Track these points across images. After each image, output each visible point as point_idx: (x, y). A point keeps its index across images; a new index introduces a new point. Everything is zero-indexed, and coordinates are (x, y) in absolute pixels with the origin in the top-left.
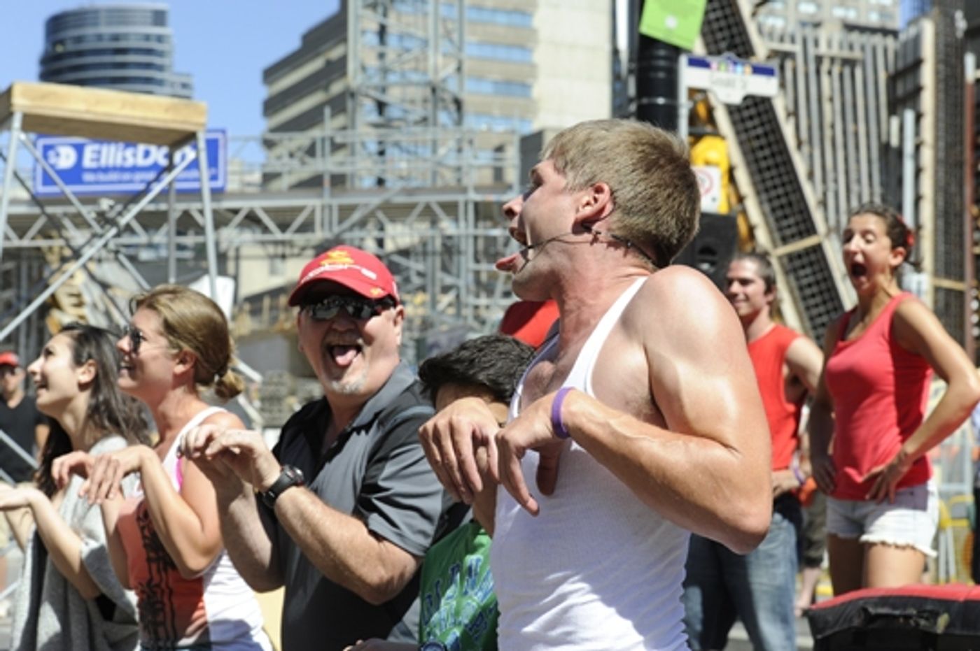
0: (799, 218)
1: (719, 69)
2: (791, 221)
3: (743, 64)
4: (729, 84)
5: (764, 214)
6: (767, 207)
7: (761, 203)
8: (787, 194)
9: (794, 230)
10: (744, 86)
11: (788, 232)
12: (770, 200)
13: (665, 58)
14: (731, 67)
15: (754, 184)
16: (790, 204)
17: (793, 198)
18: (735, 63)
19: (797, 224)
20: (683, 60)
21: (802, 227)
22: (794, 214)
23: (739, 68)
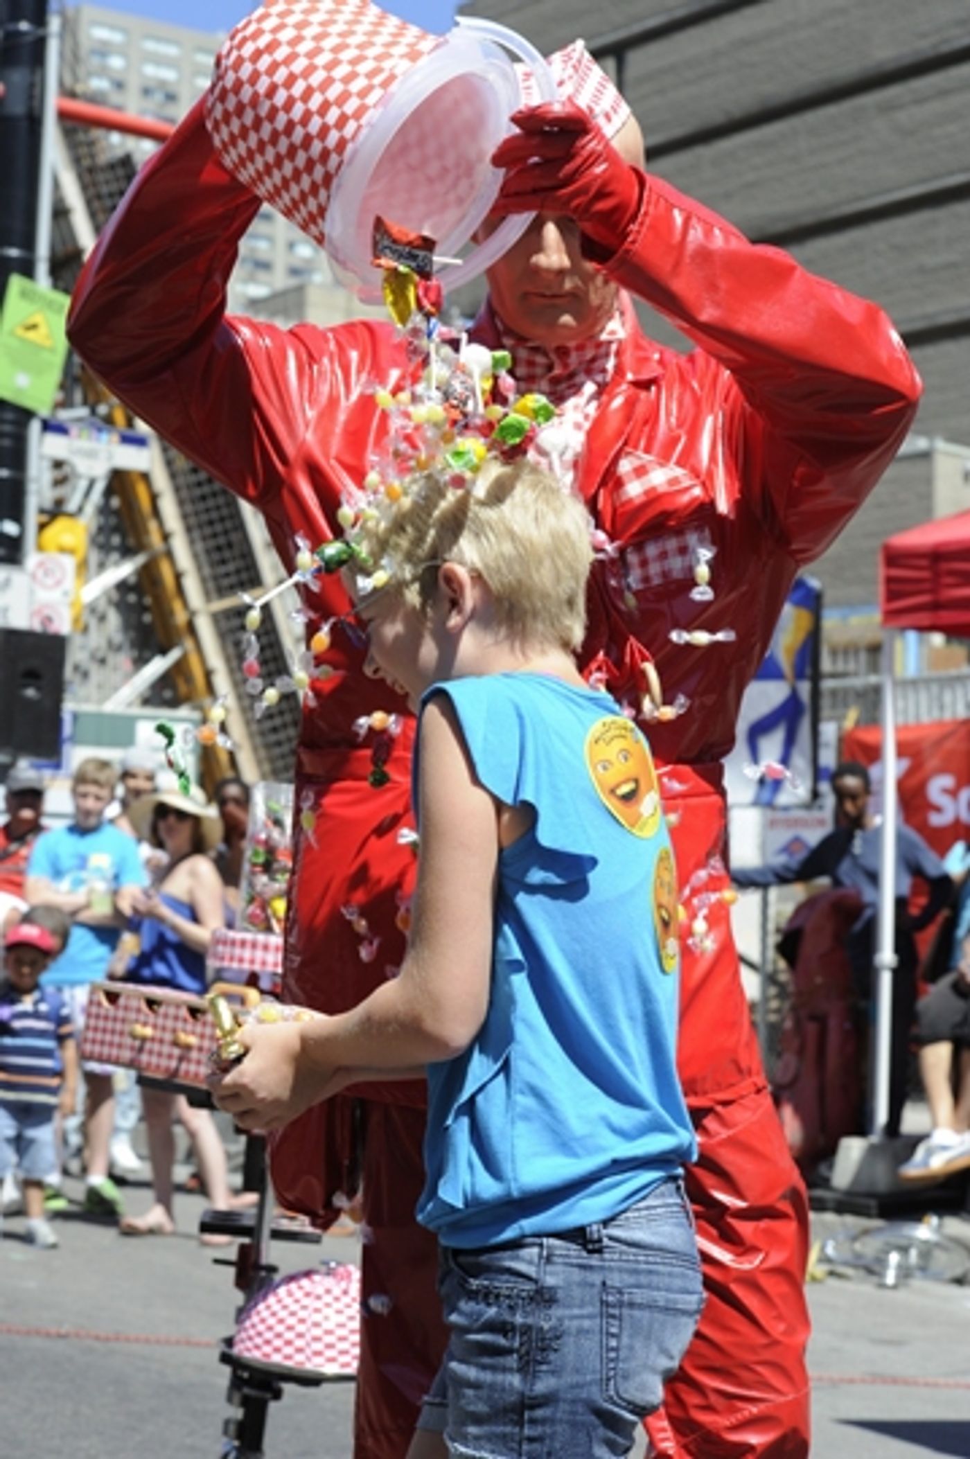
0: (240, 563)
1: (79, 436)
2: (231, 567)
3: (109, 431)
4: (91, 454)
5: (195, 556)
6: (200, 546)
7: (192, 542)
8: (226, 532)
9: (233, 580)
10: (110, 457)
11: (226, 582)
12: (204, 539)
13: (12, 422)
14: (94, 434)
15: (185, 517)
16: (230, 545)
17: (235, 537)
18: (100, 430)
19: (238, 571)
20: (35, 427)
21: (244, 576)
22: (234, 559)
23: (105, 437)
